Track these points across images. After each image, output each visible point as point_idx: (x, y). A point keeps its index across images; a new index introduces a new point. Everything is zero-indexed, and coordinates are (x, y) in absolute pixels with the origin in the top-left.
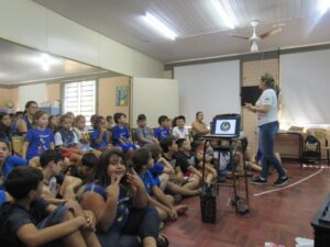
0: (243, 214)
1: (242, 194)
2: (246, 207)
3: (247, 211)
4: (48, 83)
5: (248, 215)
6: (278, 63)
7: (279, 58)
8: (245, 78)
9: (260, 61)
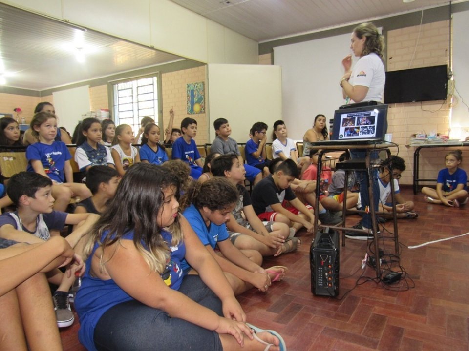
0: (390, 282)
1: (388, 245)
2: (396, 270)
3: (398, 278)
4: (93, 84)
5: (401, 284)
6: (449, 28)
7: (450, 19)
8: (391, 58)
9: (418, 26)
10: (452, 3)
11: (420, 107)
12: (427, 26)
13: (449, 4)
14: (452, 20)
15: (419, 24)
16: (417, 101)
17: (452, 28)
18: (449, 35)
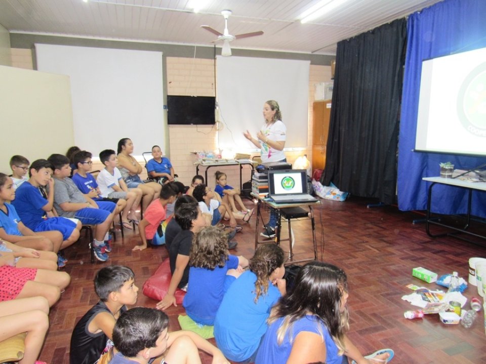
6: (214, 67)
7: (215, 59)
8: (170, 83)
9: (191, 59)
10: (217, 46)
11: (196, 129)
12: (198, 60)
13: (213, 46)
14: (216, 61)
15: (193, 57)
16: (194, 124)
17: (216, 67)
18: (214, 72)
